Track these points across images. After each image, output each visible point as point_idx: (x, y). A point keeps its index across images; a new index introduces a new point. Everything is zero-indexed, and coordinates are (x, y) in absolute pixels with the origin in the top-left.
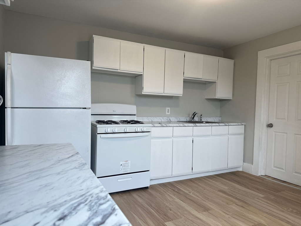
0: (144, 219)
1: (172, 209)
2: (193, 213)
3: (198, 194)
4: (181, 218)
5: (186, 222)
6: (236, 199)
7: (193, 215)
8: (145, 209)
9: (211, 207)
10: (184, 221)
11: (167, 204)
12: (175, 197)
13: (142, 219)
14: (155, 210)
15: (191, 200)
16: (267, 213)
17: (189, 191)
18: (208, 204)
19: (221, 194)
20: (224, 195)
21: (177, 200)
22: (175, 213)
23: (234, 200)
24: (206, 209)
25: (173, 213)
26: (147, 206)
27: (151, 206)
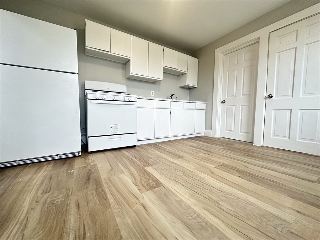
0: (127, 166)
1: (153, 158)
2: (170, 160)
3: (174, 149)
4: (159, 163)
5: (164, 166)
6: (203, 150)
7: (169, 161)
8: (130, 159)
9: (184, 155)
10: (162, 166)
11: (149, 155)
12: (156, 151)
13: (125, 166)
14: (138, 159)
15: (168, 152)
16: (227, 157)
17: (166, 147)
18: (182, 154)
19: (191, 148)
20: (193, 148)
21: (158, 153)
22: (155, 161)
23: (201, 150)
24: (180, 157)
25: (153, 160)
26: (132, 157)
27: (135, 157)
